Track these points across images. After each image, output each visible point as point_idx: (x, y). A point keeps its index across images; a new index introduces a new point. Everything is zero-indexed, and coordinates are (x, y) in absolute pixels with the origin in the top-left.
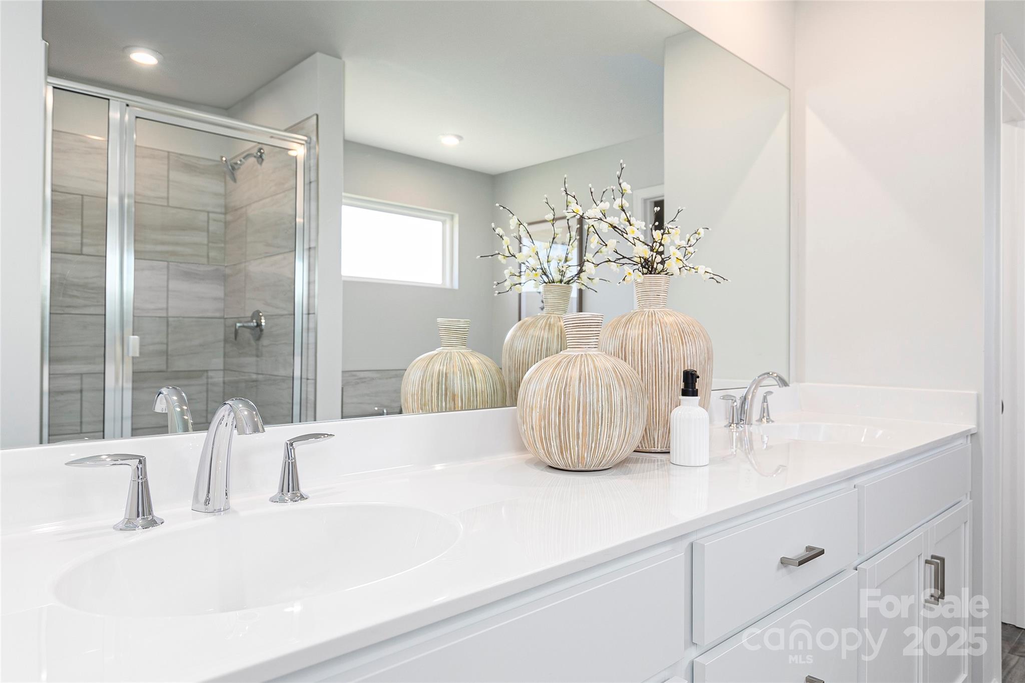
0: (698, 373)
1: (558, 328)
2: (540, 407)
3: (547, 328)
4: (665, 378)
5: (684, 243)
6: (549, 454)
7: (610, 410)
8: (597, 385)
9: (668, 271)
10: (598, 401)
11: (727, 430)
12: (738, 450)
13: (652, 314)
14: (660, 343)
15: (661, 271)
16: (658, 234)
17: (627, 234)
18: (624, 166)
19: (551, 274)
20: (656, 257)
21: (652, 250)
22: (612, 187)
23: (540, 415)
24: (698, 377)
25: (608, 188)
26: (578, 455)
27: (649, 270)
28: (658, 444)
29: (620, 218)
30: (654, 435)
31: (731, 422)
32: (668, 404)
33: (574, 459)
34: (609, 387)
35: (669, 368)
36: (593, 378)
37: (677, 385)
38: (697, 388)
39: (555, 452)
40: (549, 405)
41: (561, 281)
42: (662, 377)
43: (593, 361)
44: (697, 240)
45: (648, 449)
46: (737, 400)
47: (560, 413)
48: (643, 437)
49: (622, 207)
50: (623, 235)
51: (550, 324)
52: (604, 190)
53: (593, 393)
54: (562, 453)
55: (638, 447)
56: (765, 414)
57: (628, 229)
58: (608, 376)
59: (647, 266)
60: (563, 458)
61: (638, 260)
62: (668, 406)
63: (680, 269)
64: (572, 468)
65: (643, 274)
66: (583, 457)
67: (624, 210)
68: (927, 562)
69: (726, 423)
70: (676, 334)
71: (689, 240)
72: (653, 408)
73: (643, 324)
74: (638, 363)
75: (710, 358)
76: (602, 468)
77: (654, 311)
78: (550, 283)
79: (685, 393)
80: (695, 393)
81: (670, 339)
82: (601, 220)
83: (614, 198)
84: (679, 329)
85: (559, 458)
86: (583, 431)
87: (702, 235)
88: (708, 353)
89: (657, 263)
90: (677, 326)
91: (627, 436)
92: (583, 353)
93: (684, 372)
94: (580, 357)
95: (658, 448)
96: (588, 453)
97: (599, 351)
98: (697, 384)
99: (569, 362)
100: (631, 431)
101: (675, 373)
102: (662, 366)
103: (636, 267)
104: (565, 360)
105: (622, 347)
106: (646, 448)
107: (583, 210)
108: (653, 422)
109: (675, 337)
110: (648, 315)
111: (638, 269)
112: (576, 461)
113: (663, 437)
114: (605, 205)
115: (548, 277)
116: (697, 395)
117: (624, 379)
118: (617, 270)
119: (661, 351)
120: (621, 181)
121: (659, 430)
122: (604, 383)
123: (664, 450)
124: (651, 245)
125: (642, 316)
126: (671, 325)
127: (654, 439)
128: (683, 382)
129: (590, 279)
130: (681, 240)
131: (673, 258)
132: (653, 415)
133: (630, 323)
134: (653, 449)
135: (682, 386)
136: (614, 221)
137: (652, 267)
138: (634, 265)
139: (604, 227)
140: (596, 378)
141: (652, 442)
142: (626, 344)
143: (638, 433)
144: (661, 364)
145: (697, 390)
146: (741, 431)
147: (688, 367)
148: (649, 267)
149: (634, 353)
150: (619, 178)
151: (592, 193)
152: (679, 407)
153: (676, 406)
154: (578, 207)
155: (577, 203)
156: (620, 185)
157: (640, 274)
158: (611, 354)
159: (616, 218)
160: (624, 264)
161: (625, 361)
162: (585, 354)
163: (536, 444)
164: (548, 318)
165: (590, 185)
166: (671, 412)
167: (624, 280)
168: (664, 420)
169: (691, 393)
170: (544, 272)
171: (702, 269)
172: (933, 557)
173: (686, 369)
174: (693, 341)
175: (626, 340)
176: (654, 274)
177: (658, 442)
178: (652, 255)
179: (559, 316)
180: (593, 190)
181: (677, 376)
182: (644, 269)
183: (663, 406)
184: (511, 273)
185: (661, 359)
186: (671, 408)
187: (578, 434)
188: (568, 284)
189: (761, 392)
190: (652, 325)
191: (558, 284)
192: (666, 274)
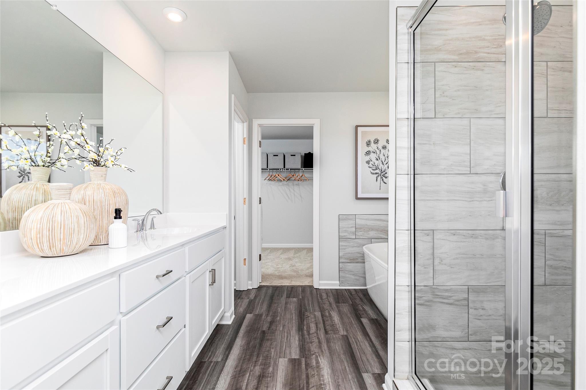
0: (122, 210)
1: (42, 190)
2: (37, 228)
3: (35, 189)
4: (106, 212)
5: (115, 154)
6: (42, 250)
7: (79, 226)
8: (71, 216)
9: (107, 166)
10: (72, 223)
11: (135, 234)
12: (141, 242)
13: (99, 184)
14: (103, 197)
15: (103, 166)
16: (102, 149)
17: (85, 148)
18: (83, 115)
19: (37, 162)
20: (101, 159)
21: (98, 155)
22: (76, 123)
23: (36, 232)
24: (122, 211)
25: (73, 123)
26: (60, 249)
27: (97, 164)
28: (102, 241)
29: (80, 139)
30: (100, 237)
31: (137, 230)
32: (107, 223)
33: (58, 251)
34: (77, 217)
35: (108, 208)
36: (69, 213)
37: (112, 215)
38: (121, 215)
39: (46, 249)
40: (43, 227)
41: (44, 166)
42: (104, 212)
43: (69, 205)
44: (121, 153)
45: (97, 244)
46: (140, 221)
47: (49, 230)
48: (95, 239)
49: (82, 134)
50: (83, 148)
51: (37, 188)
52: (71, 124)
53: (69, 220)
54: (50, 249)
55: (92, 243)
56: (152, 226)
57: (86, 145)
58: (77, 212)
59: (96, 163)
60: (51, 251)
61: (91, 160)
62: (107, 224)
63: (113, 165)
64: (56, 256)
65: (94, 166)
66: (63, 249)
67: (83, 136)
68: (210, 271)
69: (135, 230)
70: (111, 193)
71: (117, 153)
72: (100, 226)
73: (94, 189)
74: (92, 206)
75: (127, 203)
76: (73, 254)
77: (100, 183)
78: (36, 166)
79: (115, 218)
80: (120, 218)
81: (108, 196)
82: (71, 140)
83: (77, 129)
84: (112, 191)
85: (49, 251)
86: (63, 238)
87: (123, 151)
88: (126, 201)
89: (101, 162)
90: (112, 190)
91: (87, 237)
92: (62, 202)
93: (115, 209)
94: (60, 204)
95: (102, 243)
96: (66, 247)
97: (70, 201)
98: (121, 214)
99: (54, 206)
100: (89, 235)
101: (111, 210)
102: (104, 207)
103: (90, 163)
104: (52, 205)
105: (83, 199)
106: (96, 243)
107: (60, 134)
108: (100, 231)
109: (111, 194)
110: (97, 185)
111: (92, 164)
112: (59, 251)
113: (105, 238)
114: (73, 133)
115: (35, 163)
116: (121, 219)
117: (86, 213)
118: (79, 164)
119: (104, 201)
120: (81, 122)
121: (103, 235)
122: (75, 215)
123: (105, 243)
124: (98, 153)
125: (93, 185)
126: (109, 189)
127: (100, 239)
128: (115, 213)
129: (62, 165)
130: (113, 153)
131: (110, 161)
132: (100, 228)
133: (87, 188)
134: (100, 244)
135: (114, 215)
136: (78, 140)
137: (99, 163)
138: (89, 162)
139: (73, 144)
140: (71, 213)
141: (99, 240)
142: (85, 198)
143: (93, 236)
144: (104, 206)
145: (121, 216)
146: (142, 234)
147: (117, 207)
148: (97, 163)
149: (90, 202)
150: (80, 121)
151: (65, 126)
152: (113, 224)
153: (111, 224)
154: (57, 132)
155: (56, 130)
156: (81, 124)
157: (93, 166)
158: (77, 202)
159: (78, 139)
160: (83, 161)
161: (85, 204)
162: (64, 203)
163: (33, 246)
164: (36, 184)
165: (64, 122)
166: (109, 226)
167: (84, 168)
168: (106, 230)
169: (118, 218)
170: (32, 161)
171: (123, 166)
172: (212, 270)
173: (116, 208)
174: (119, 196)
175: (85, 196)
176: (100, 166)
177: (102, 240)
178: (99, 158)
179: (43, 183)
180: (65, 124)
181: (112, 211)
182: (94, 164)
183: (105, 224)
184: (7, 159)
185: (104, 204)
186: (109, 225)
187: (60, 239)
188: (48, 167)
189: (150, 218)
190: (99, 189)
191: (42, 167)
192: (106, 167)
